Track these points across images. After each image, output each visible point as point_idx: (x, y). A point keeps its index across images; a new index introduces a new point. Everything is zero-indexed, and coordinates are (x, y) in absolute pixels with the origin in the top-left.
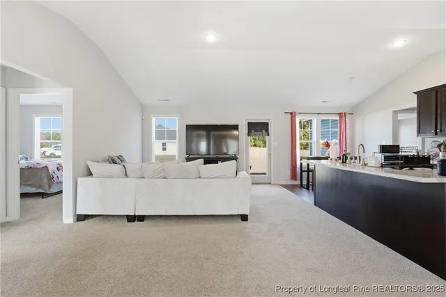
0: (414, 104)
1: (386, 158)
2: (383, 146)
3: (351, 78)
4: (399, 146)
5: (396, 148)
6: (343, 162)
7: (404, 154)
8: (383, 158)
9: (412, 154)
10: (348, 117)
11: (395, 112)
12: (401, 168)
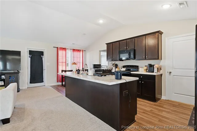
0: (106, 49)
1: (96, 71)
2: (94, 65)
3: (84, 34)
4: (100, 65)
5: (99, 66)
6: (78, 73)
7: (102, 69)
8: (94, 71)
9: (105, 69)
10: (84, 52)
11: (100, 51)
12: (102, 76)
